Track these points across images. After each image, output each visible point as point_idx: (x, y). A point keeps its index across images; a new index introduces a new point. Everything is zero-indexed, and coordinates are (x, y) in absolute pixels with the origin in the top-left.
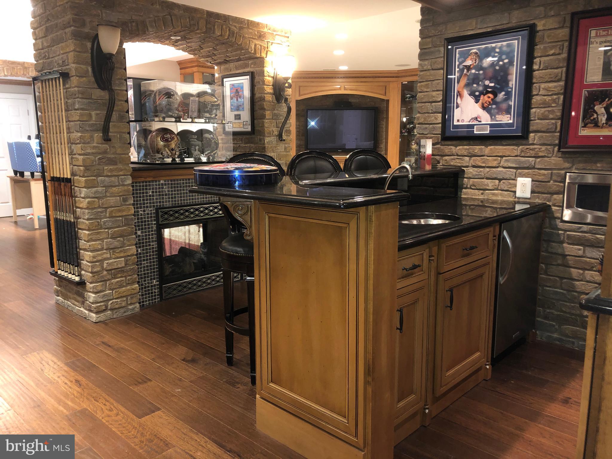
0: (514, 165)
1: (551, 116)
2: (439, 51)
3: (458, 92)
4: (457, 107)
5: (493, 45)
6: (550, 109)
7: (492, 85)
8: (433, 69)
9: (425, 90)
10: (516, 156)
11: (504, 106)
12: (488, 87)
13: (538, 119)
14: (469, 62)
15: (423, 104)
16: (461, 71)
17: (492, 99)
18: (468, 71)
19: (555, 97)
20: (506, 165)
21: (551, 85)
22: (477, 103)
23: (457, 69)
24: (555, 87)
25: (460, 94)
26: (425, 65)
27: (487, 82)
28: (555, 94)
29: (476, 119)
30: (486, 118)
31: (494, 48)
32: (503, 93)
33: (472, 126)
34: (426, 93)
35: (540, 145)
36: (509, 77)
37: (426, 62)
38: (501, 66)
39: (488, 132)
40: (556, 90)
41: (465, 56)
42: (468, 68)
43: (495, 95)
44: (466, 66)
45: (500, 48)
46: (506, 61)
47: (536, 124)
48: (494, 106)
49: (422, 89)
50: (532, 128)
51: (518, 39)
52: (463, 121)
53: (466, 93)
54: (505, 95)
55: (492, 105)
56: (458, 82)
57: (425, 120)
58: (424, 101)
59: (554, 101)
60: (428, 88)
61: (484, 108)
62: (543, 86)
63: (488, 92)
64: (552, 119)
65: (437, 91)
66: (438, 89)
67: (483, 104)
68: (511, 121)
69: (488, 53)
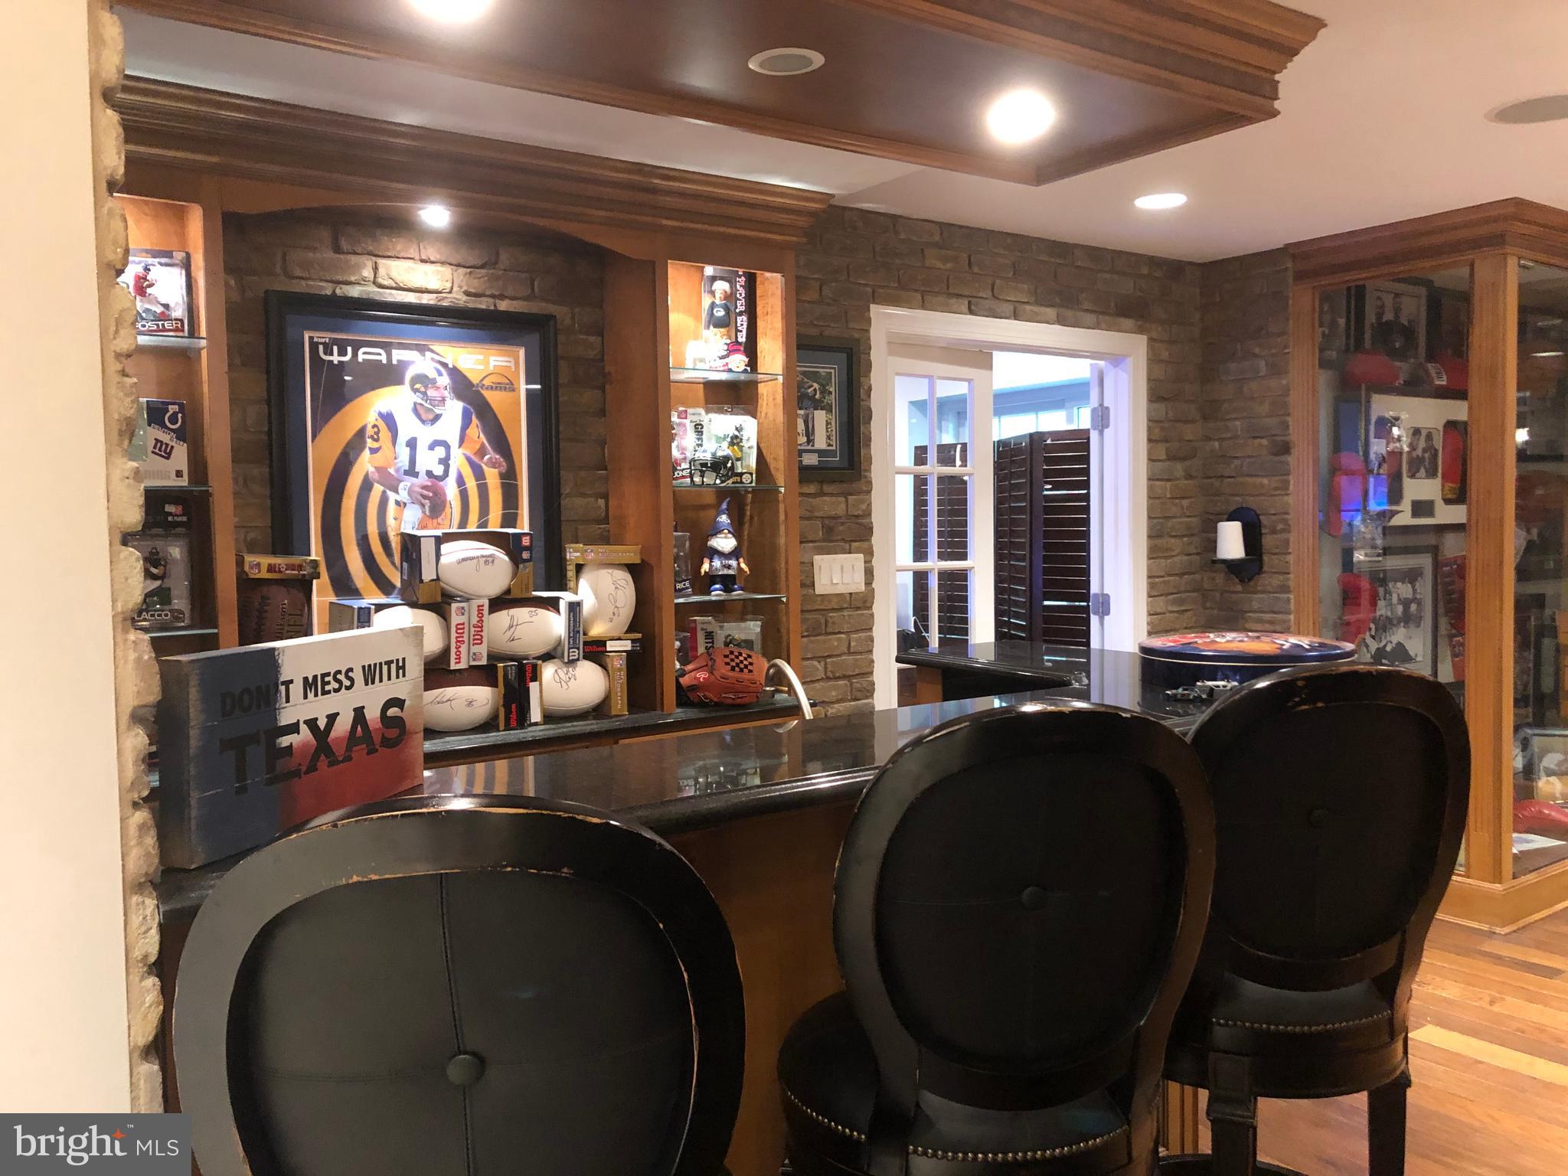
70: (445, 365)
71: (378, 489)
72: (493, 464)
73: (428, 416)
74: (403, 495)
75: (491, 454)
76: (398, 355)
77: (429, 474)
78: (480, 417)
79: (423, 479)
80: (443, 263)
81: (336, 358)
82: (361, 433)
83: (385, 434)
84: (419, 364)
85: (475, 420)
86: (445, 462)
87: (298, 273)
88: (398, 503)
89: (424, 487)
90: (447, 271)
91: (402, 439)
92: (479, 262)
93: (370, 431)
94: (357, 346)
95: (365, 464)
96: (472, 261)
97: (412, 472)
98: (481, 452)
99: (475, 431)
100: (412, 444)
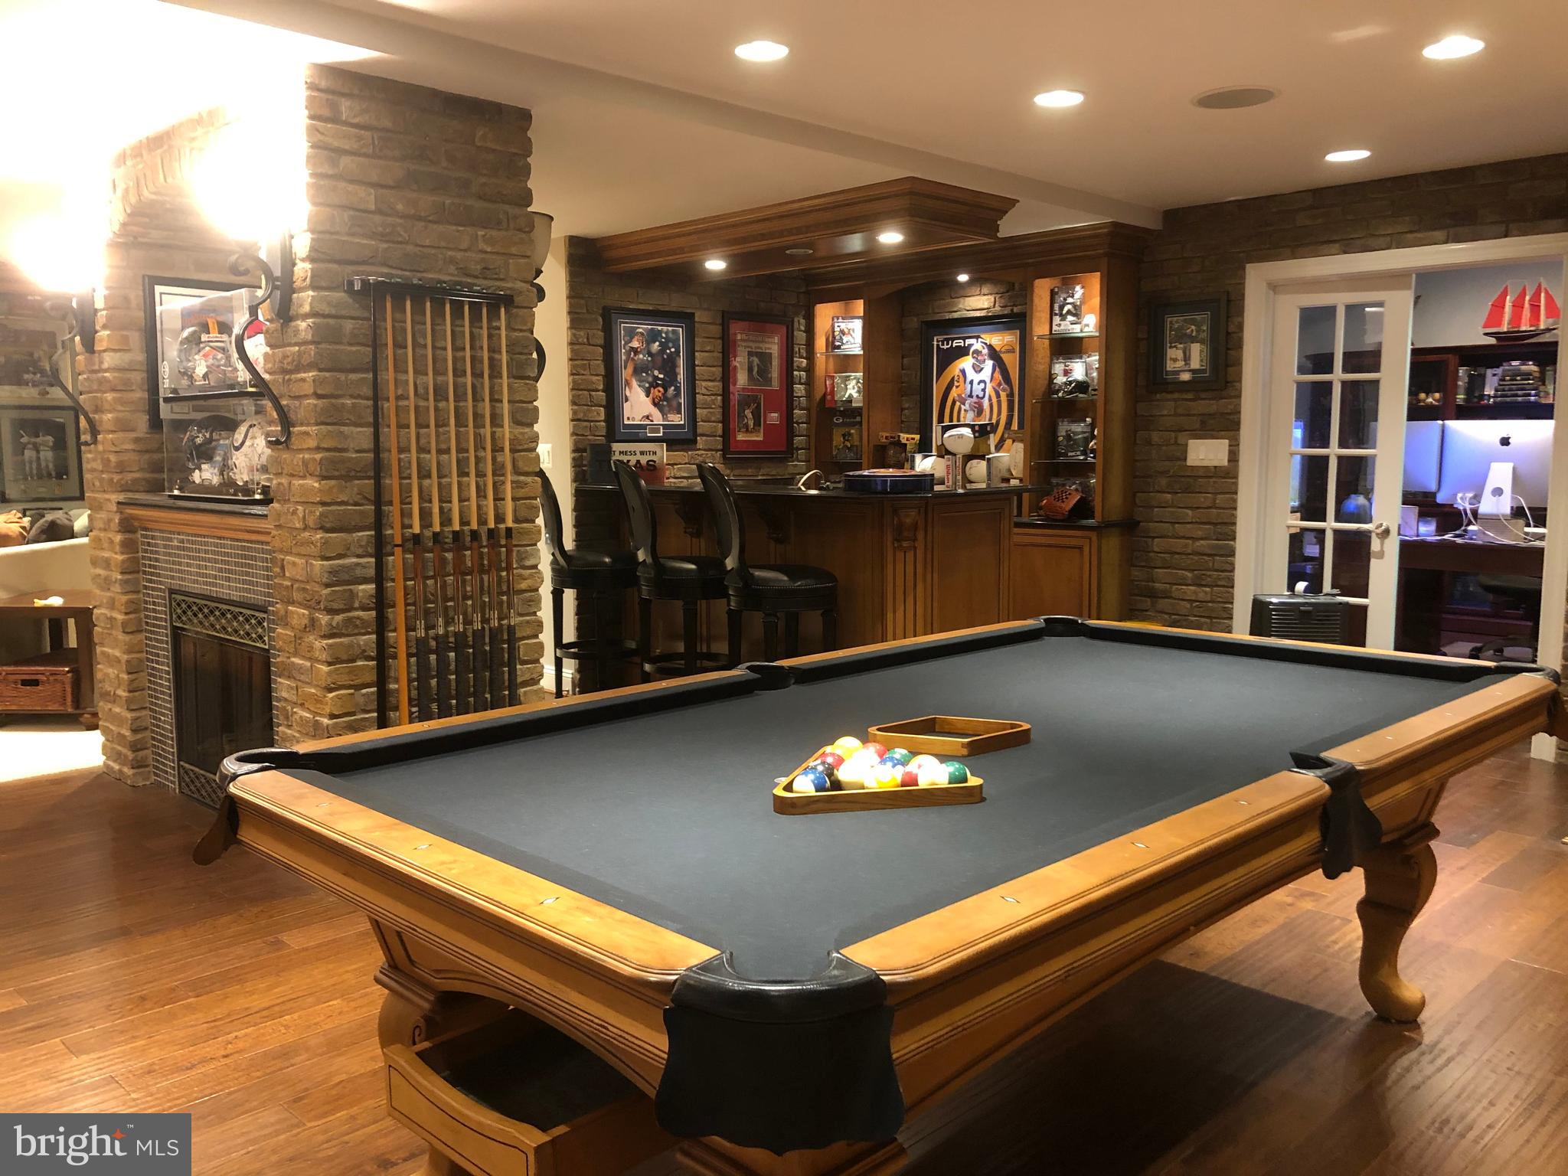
0: (685, 475)
1: (713, 419)
2: (597, 320)
3: (626, 380)
4: (627, 400)
5: (660, 328)
6: (711, 410)
7: (661, 376)
8: (590, 345)
9: (582, 372)
10: (685, 464)
11: (674, 403)
12: (657, 378)
13: (702, 421)
14: (635, 344)
15: (580, 392)
16: (628, 354)
17: (663, 394)
18: (635, 355)
19: (713, 397)
20: (678, 474)
21: (710, 384)
22: (648, 397)
23: (623, 351)
24: (714, 387)
25: (628, 383)
26: (582, 337)
27: (656, 373)
28: (712, 395)
29: (647, 417)
30: (658, 418)
31: (660, 332)
32: (673, 388)
33: (644, 427)
34: (584, 377)
35: (705, 450)
36: (677, 370)
37: (582, 333)
38: (668, 355)
39: (661, 435)
40: (715, 390)
41: (631, 334)
42: (636, 351)
43: (666, 390)
44: (632, 348)
45: (666, 333)
46: (673, 350)
47: (703, 426)
48: (665, 403)
49: (579, 370)
50: (699, 431)
51: (682, 327)
52: (633, 419)
53: (634, 383)
54: (675, 390)
55: (663, 401)
56: (625, 368)
57: (585, 415)
58: (582, 387)
59: (713, 402)
60: (585, 370)
61: (655, 404)
62: (704, 384)
63: (658, 385)
64: (714, 422)
65: (597, 375)
66: (599, 373)
67: (653, 399)
68: (682, 422)
69: (653, 336)
70: (986, 344)
71: (958, 404)
72: (1004, 390)
73: (978, 369)
74: (967, 407)
75: (1004, 385)
76: (968, 341)
77: (977, 396)
78: (999, 368)
79: (975, 399)
80: (991, 294)
81: (945, 347)
82: (953, 378)
83: (962, 379)
84: (977, 345)
85: (997, 369)
86: (984, 390)
87: (937, 311)
88: (965, 410)
89: (975, 403)
90: (992, 298)
91: (968, 380)
92: (1005, 290)
93: (956, 378)
94: (953, 340)
95: (954, 393)
96: (1002, 290)
97: (971, 396)
98: (999, 384)
99: (998, 375)
100: (971, 382)
